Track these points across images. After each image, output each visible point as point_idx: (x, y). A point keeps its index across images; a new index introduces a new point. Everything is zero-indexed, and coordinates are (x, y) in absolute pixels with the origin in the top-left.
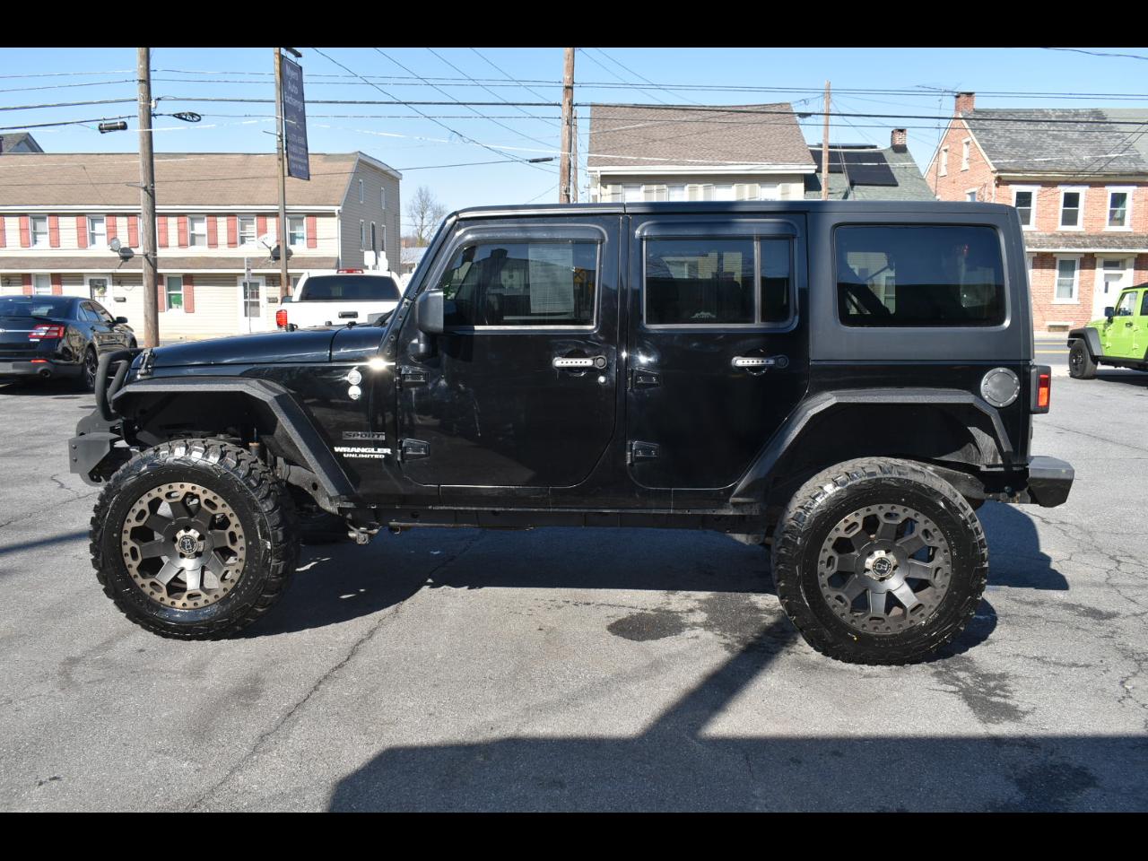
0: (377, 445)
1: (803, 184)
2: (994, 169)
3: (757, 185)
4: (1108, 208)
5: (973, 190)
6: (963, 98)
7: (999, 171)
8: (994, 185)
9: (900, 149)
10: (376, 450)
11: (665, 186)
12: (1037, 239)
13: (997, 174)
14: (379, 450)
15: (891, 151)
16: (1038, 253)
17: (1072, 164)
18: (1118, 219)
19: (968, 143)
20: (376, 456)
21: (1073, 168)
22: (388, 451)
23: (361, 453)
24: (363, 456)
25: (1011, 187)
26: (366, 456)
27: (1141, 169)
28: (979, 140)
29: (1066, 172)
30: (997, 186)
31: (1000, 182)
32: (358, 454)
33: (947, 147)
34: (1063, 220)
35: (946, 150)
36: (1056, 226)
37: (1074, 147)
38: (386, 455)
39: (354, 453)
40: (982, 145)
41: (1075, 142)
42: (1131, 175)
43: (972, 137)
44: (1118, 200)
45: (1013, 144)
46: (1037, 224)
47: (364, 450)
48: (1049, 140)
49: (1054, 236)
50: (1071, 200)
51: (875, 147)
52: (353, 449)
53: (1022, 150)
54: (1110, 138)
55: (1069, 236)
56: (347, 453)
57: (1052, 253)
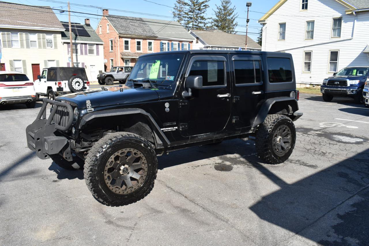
0: (173, 126)
1: (61, 35)
2: (118, 33)
3: (45, 34)
4: (148, 46)
5: (112, 39)
6: (105, 11)
7: (120, 34)
8: (118, 38)
9: (88, 25)
10: (173, 128)
11: (10, 33)
12: (131, 54)
13: (119, 35)
14: (174, 128)
15: (85, 26)
16: (132, 58)
17: (138, 33)
18: (150, 49)
19: (108, 25)
20: (173, 130)
21: (139, 34)
22: (177, 128)
23: (169, 129)
24: (169, 130)
25: (123, 39)
26: (170, 130)
27: (155, 36)
28: (112, 24)
29: (137, 36)
30: (119, 38)
31: (120, 37)
32: (168, 130)
33: (101, 25)
34: (137, 49)
35: (101, 27)
36: (135, 51)
37: (137, 28)
38: (176, 129)
39: (167, 130)
40: (113, 26)
41: (137, 27)
42: (153, 37)
43: (109, 23)
44: (150, 44)
45: (122, 26)
46: (131, 50)
47: (170, 128)
48: (131, 26)
49: (135, 53)
50: (139, 43)
51: (80, 24)
52: (167, 129)
53: (124, 28)
54: (146, 26)
55: (139, 54)
56: (164, 130)
57: (135, 58)
